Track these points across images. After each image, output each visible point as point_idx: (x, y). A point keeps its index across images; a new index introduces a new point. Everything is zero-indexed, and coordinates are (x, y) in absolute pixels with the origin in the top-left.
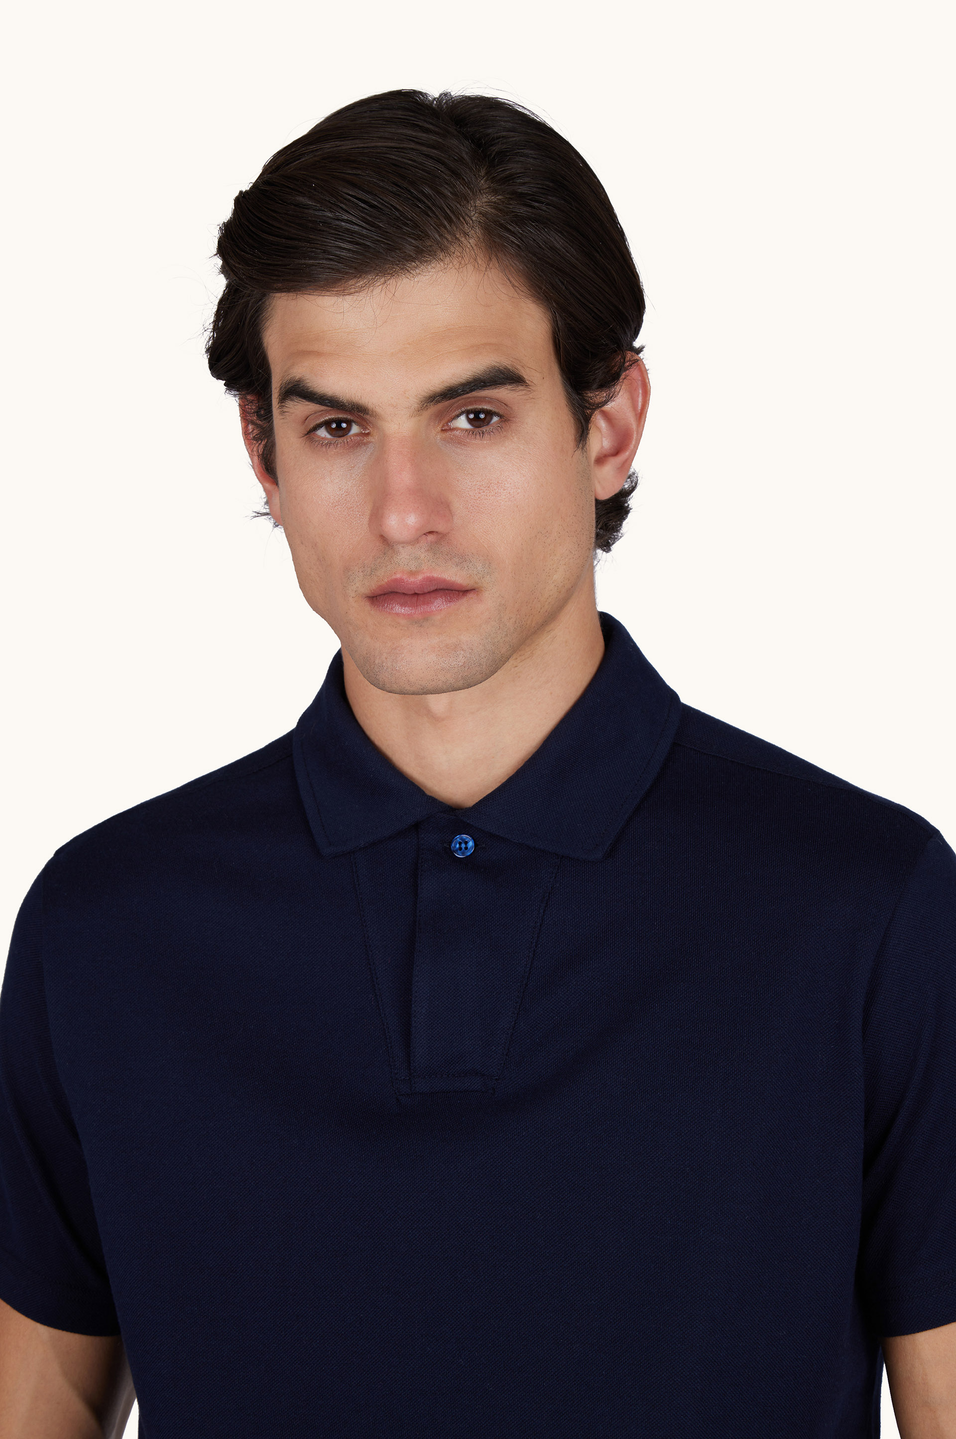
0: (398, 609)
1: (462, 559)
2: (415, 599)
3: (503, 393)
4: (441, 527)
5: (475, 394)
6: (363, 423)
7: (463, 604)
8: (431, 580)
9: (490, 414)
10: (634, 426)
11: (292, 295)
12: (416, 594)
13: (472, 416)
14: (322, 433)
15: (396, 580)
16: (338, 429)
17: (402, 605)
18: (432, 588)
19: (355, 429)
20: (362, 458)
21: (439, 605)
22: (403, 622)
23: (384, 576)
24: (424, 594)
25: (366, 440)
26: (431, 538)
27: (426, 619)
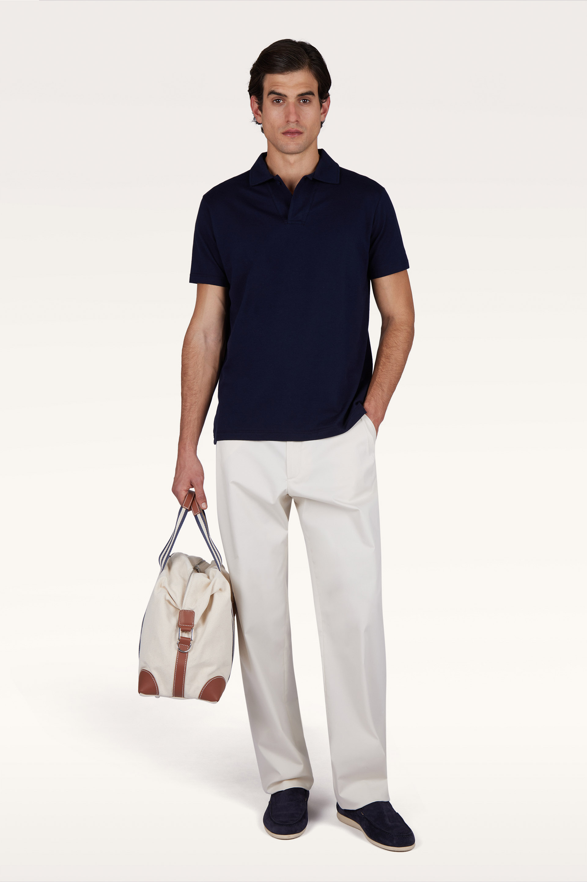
0: (289, 135)
1: (302, 127)
2: (292, 134)
3: (310, 96)
4: (299, 120)
5: (306, 96)
6: (284, 101)
7: (301, 136)
8: (296, 130)
9: (307, 100)
10: (327, 108)
11: (272, 75)
12: (293, 133)
13: (303, 101)
14: (275, 101)
15: (290, 130)
16: (278, 101)
17: (290, 135)
18: (296, 132)
19: (281, 101)
20: (283, 107)
21: (296, 135)
22: (290, 138)
23: (287, 129)
24: (294, 133)
25: (284, 104)
26: (297, 122)
27: (294, 138)
